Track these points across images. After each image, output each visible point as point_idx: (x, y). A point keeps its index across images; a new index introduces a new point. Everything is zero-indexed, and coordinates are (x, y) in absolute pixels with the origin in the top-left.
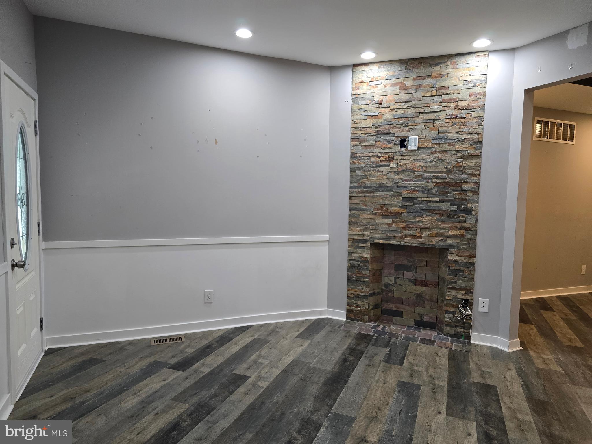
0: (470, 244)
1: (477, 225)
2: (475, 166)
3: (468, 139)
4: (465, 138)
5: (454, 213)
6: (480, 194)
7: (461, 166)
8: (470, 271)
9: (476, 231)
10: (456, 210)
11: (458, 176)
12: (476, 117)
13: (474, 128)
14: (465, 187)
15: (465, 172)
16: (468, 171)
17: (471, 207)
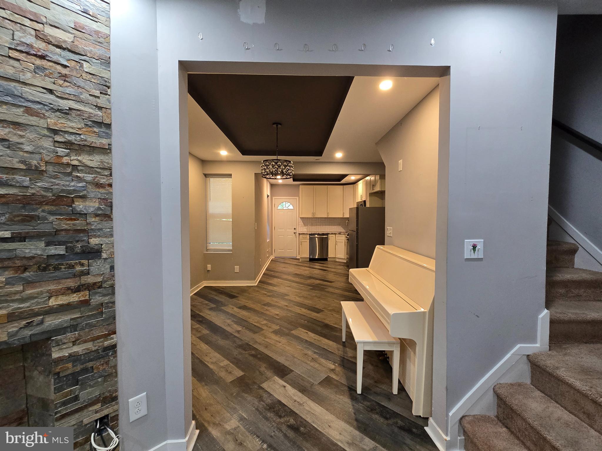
0: (102, 313)
1: (114, 276)
2: (100, 168)
3: (79, 113)
4: (70, 109)
5: (57, 260)
6: (114, 219)
7: (68, 165)
8: (106, 363)
9: (112, 287)
10: (62, 253)
11: (62, 183)
12: (94, 75)
13: (90, 95)
14: (79, 206)
15: (77, 176)
16: (86, 175)
17: (99, 244)
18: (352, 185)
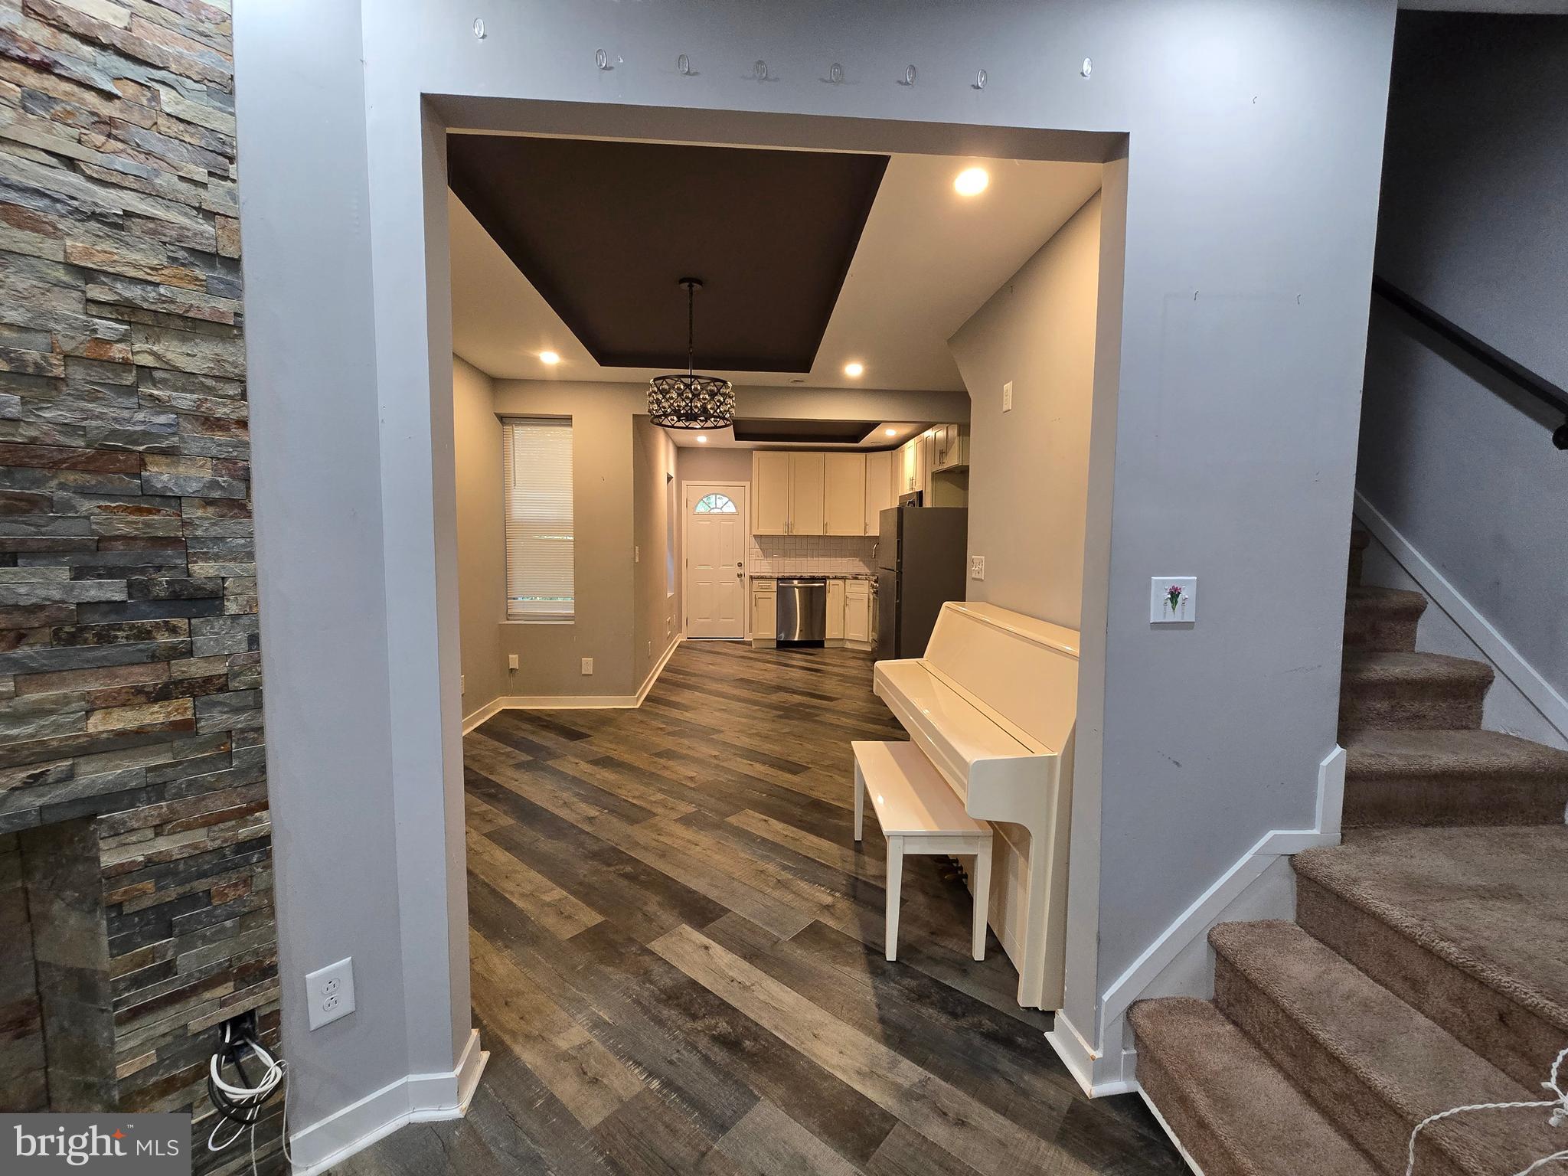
0: (229, 755)
1: (258, 662)
2: (215, 377)
3: (151, 225)
4: (128, 214)
5: (105, 614)
6: (255, 516)
7: (126, 365)
8: (245, 881)
9: (256, 689)
10: (119, 597)
11: (111, 412)
12: (189, 123)
13: (181, 178)
14: (161, 475)
15: (151, 395)
16: (174, 394)
17: (217, 578)
18: (888, 453)
